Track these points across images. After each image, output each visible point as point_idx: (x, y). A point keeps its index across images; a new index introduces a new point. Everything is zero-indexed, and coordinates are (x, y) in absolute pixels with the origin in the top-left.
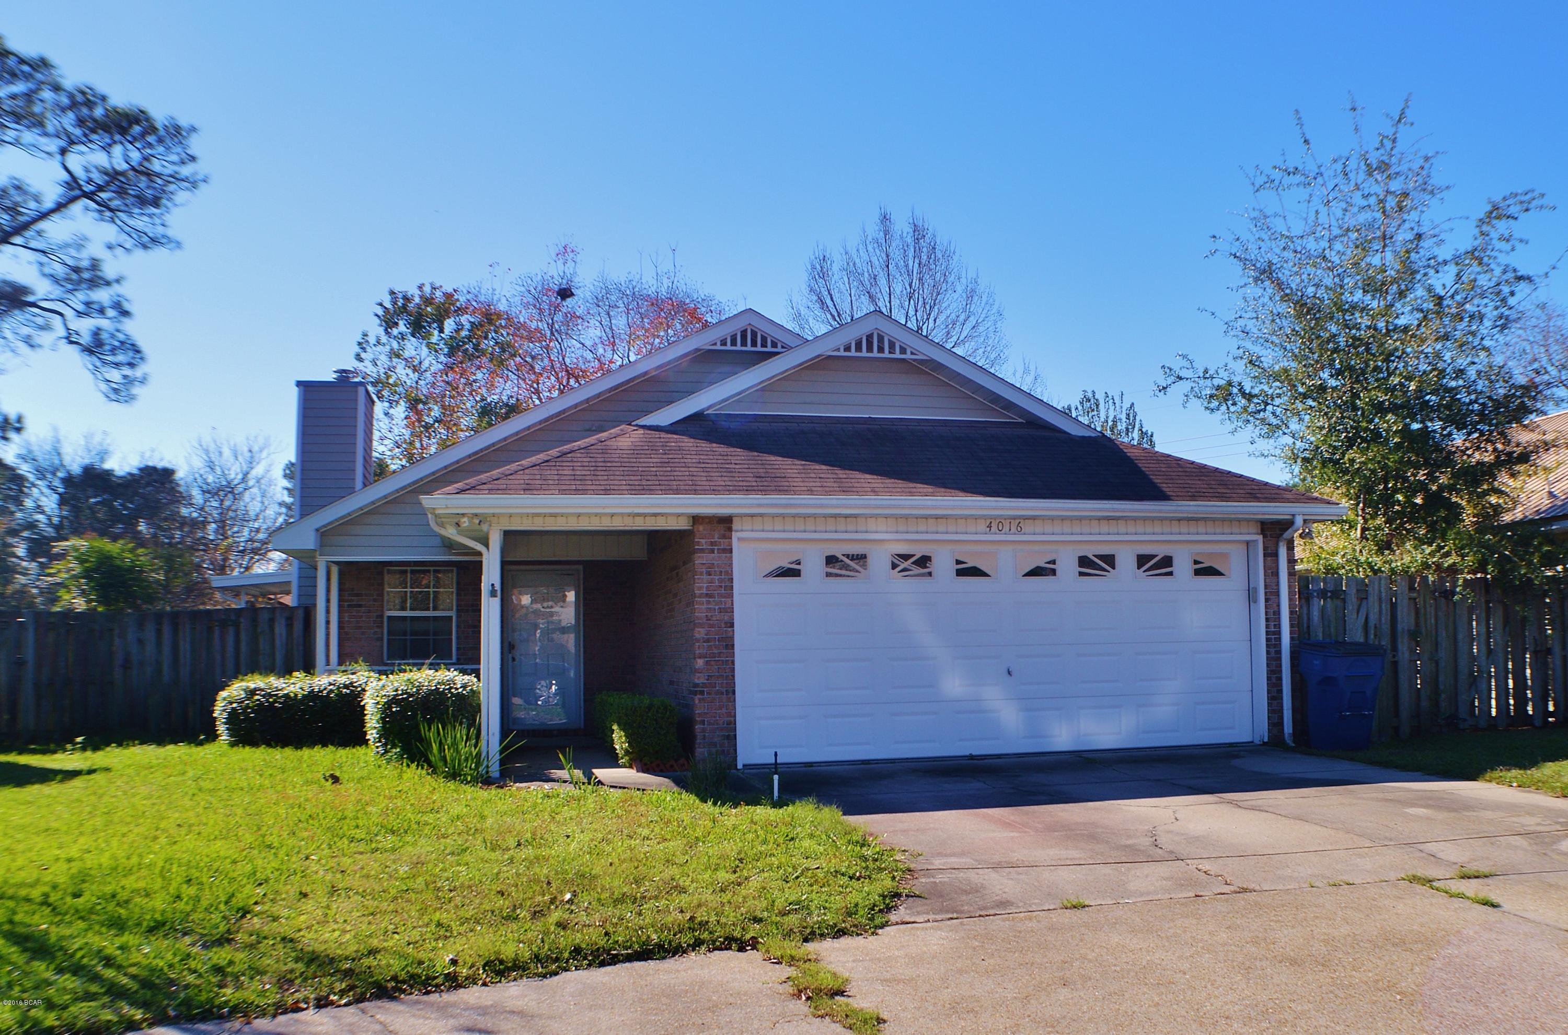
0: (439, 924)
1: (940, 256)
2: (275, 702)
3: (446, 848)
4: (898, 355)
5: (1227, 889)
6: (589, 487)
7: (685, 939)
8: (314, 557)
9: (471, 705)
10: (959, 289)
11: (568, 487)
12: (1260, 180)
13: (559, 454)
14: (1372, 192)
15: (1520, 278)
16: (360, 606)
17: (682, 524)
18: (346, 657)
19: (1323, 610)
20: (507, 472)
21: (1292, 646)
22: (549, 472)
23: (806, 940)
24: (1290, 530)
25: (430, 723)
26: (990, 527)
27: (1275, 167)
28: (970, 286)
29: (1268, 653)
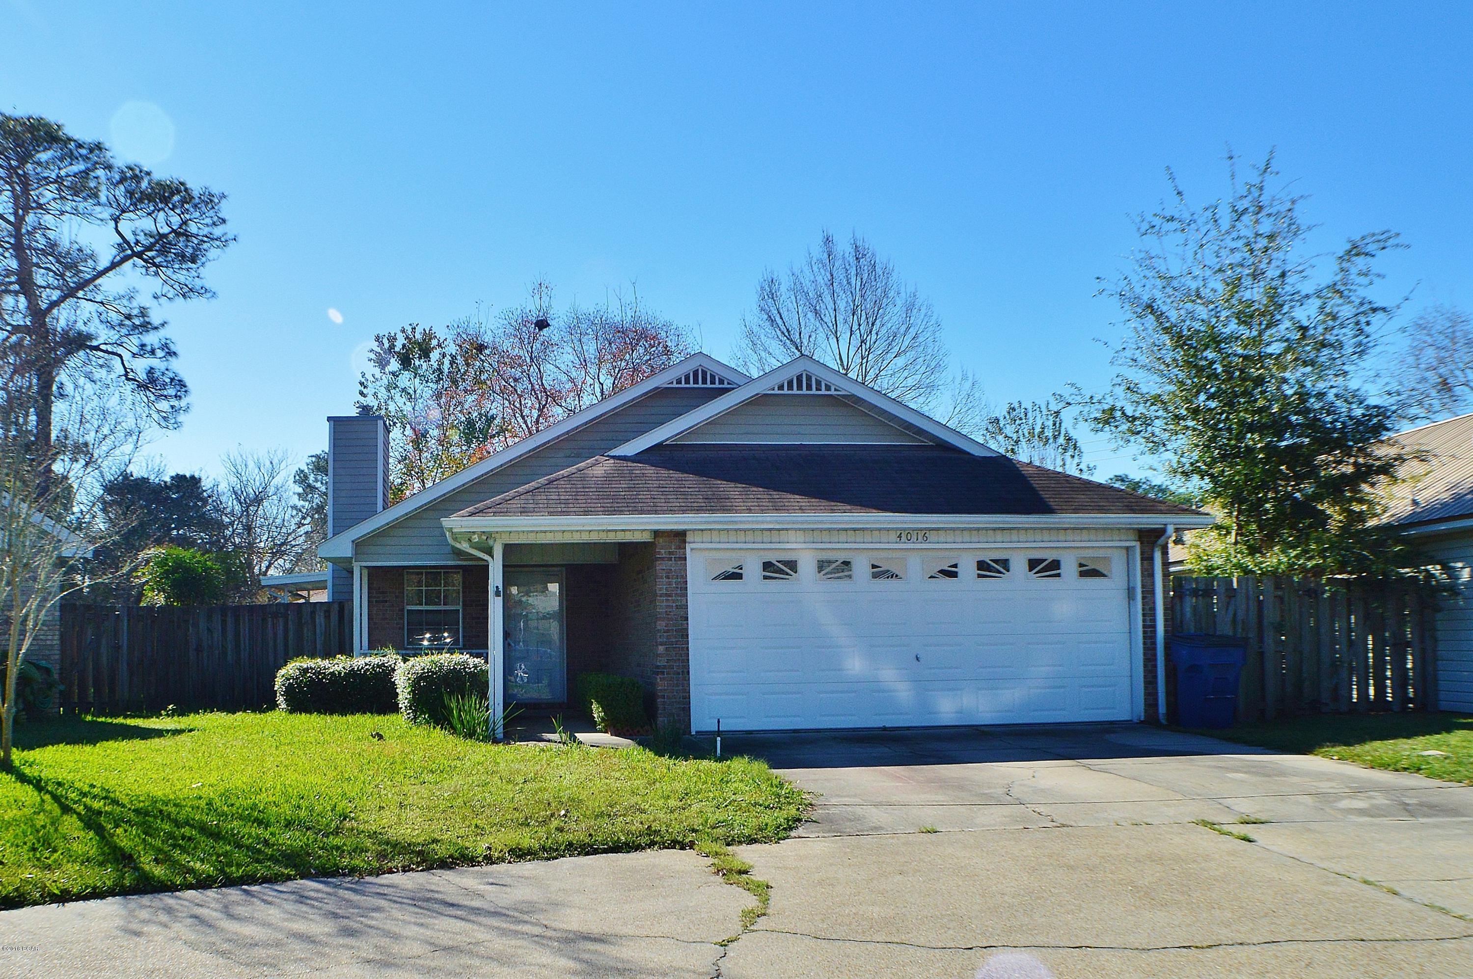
0: (477, 826)
1: (881, 273)
2: (323, 678)
3: (473, 782)
4: (823, 392)
5: (1050, 824)
6: (572, 509)
7: (644, 840)
8: (351, 563)
9: (480, 681)
10: (899, 303)
11: (555, 510)
12: (1145, 226)
13: (547, 482)
14: (1242, 235)
15: (1374, 310)
16: (386, 601)
17: (646, 538)
18: (375, 644)
19: (1195, 608)
20: (508, 498)
21: (1166, 638)
22: (539, 498)
23: (728, 845)
24: (1163, 538)
25: (451, 694)
26: (900, 537)
27: (1155, 215)
28: (909, 299)
29: (1145, 643)
